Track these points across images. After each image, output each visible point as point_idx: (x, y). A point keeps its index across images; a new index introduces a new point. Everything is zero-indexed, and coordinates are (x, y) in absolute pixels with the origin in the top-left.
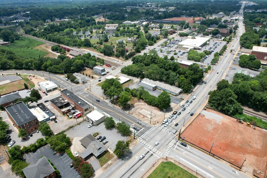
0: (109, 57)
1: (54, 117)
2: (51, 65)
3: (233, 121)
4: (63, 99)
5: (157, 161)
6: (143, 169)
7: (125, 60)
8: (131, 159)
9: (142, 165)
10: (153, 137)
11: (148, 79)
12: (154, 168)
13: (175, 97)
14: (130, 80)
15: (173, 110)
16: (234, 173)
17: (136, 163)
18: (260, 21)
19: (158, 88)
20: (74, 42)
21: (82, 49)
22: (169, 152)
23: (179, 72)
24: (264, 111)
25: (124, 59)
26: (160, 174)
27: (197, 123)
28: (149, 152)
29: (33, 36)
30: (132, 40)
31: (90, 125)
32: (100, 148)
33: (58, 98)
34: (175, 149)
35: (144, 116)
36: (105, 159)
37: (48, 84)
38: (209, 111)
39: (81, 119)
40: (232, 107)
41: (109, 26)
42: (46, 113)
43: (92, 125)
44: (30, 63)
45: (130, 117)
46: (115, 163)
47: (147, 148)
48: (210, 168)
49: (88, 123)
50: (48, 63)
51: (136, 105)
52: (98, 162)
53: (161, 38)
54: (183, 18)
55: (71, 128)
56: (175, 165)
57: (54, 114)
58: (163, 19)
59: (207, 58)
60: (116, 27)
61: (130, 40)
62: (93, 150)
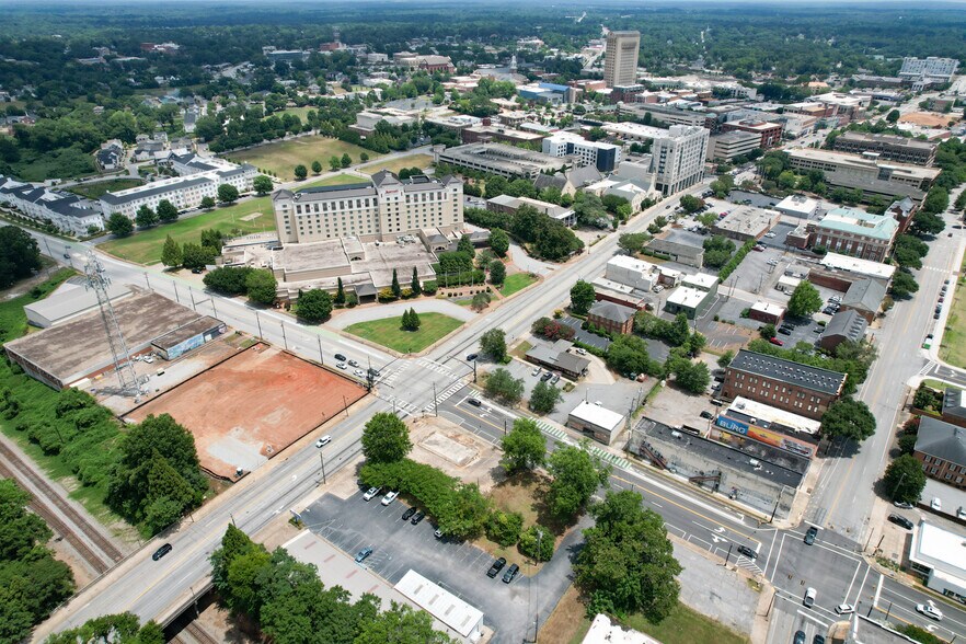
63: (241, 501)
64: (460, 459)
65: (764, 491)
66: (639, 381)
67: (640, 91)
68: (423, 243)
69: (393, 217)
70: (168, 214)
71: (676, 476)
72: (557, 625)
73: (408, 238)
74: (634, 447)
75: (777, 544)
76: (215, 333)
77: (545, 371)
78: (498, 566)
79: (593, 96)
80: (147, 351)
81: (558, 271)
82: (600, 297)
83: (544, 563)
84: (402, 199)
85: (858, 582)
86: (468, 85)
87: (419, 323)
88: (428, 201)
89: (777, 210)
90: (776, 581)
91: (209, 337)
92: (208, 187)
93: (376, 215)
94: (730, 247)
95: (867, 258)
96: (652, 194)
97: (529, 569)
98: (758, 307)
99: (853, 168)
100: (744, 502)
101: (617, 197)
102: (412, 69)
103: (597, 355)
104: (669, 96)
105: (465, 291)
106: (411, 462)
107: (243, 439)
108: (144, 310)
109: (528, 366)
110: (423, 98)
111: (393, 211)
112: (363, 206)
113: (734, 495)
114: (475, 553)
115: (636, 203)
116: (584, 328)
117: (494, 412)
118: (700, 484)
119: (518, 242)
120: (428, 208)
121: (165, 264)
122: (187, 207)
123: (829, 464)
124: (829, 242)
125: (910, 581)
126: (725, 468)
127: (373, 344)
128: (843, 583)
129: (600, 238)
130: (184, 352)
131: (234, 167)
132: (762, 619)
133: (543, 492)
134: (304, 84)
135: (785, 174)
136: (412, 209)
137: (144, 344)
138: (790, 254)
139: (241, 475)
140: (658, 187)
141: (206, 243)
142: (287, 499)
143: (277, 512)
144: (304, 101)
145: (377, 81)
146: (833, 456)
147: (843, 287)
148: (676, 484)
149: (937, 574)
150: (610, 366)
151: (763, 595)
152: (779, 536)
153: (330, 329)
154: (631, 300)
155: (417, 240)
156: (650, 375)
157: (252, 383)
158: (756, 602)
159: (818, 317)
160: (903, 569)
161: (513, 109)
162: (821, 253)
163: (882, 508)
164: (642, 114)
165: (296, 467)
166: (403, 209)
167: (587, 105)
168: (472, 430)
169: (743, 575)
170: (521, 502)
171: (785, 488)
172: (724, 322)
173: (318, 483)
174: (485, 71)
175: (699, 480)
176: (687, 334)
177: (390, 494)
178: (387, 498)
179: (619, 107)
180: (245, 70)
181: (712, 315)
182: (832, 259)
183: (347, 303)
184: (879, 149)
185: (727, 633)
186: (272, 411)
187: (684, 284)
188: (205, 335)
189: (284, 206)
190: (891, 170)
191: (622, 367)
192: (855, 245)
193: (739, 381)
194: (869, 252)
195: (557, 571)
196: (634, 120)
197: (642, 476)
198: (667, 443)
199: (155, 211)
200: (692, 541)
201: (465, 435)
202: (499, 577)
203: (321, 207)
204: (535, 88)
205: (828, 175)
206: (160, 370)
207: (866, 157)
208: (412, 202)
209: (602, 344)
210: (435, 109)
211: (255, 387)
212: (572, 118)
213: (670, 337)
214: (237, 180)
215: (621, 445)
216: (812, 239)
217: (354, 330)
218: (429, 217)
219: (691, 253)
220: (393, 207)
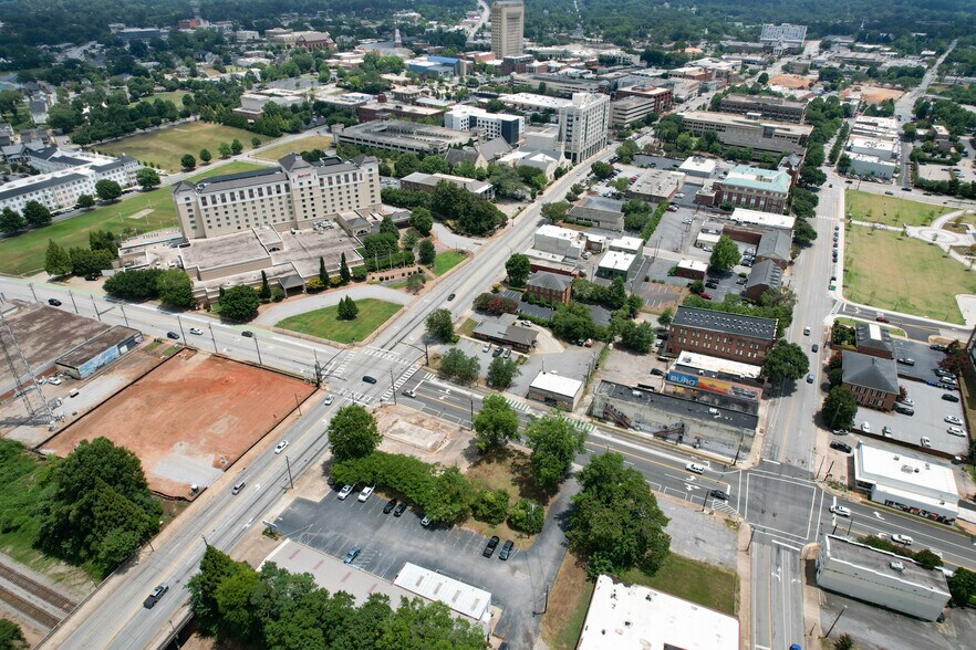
63: (204, 520)
64: (430, 445)
65: (726, 437)
66: (587, 346)
67: (530, 61)
68: (342, 227)
69: (308, 203)
70: (38, 217)
71: (641, 434)
72: (562, 593)
73: (326, 224)
74: (598, 411)
75: (744, 484)
76: (131, 343)
77: (495, 346)
78: (493, 544)
79: (483, 68)
80: (52, 371)
81: (486, 245)
82: (535, 269)
83: (536, 535)
84: (316, 183)
85: (817, 506)
86: (353, 61)
87: (357, 311)
88: (343, 183)
89: (681, 171)
90: (750, 518)
91: (124, 349)
92: (82, 184)
93: (290, 202)
94: (647, 210)
95: (769, 211)
96: (563, 163)
97: (523, 543)
98: (684, 264)
99: (741, 128)
100: (707, 449)
101: (532, 168)
102: (289, 47)
103: (542, 325)
104: (559, 65)
105: (396, 273)
106: (382, 454)
107: (189, 453)
108: (37, 326)
109: (477, 343)
110: (306, 77)
111: (307, 197)
112: (274, 192)
113: (697, 443)
114: (466, 536)
115: (550, 173)
116: (524, 300)
117: (452, 393)
118: (665, 438)
119: (440, 220)
120: (344, 190)
121: (50, 273)
122: (60, 207)
123: (773, 404)
124: (734, 198)
125: (858, 498)
126: (687, 420)
127: (311, 337)
128: (804, 509)
129: (521, 210)
130: (98, 368)
131: (110, 161)
132: (744, 554)
133: (519, 466)
134: (170, 66)
135: (683, 136)
136: (327, 193)
137: (46, 364)
138: (701, 212)
139: (197, 492)
140: (568, 155)
141: (97, 246)
142: (255, 510)
143: (247, 525)
144: (174, 84)
145: (253, 60)
146: (775, 396)
147: (754, 240)
148: (642, 441)
149: (879, 488)
150: (557, 335)
151: (741, 532)
152: (744, 477)
153: (260, 326)
154: (564, 268)
155: (335, 224)
156: (596, 339)
157: (186, 393)
158: (736, 540)
159: (738, 269)
160: (850, 488)
161: (405, 84)
162: (728, 209)
163: (823, 438)
164: (536, 84)
165: (257, 475)
166: (317, 194)
167: (480, 77)
168: (435, 414)
169: (720, 518)
170: (499, 479)
171: (745, 431)
172: (654, 282)
173: (285, 490)
174: (368, 46)
175: (663, 434)
176: (625, 296)
177: (366, 490)
178: (364, 494)
179: (512, 78)
180: (94, 51)
181: (642, 277)
182: (740, 214)
183: (273, 297)
184: (760, 110)
185: (717, 572)
186: (215, 420)
187: (612, 248)
188: (119, 346)
189: (187, 199)
190: (774, 128)
191: (569, 334)
192: (758, 199)
193: (683, 336)
194: (771, 205)
195: (550, 541)
196: (529, 90)
197: (609, 438)
198: (630, 403)
199: (22, 214)
200: (668, 492)
201: (429, 420)
202: (495, 556)
203: (228, 197)
204: (423, 62)
205: (721, 135)
206: (73, 391)
207: (750, 117)
208: (326, 186)
209: (546, 315)
210: (322, 88)
211: (189, 397)
212: (466, 92)
213: (610, 301)
214: (116, 174)
215: (584, 410)
216: (719, 196)
217: (286, 325)
218: (345, 201)
219: (612, 219)
220: (307, 192)
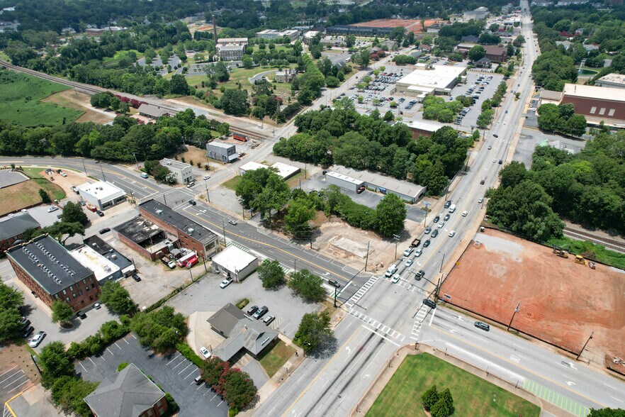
0: (238, 118)
1: (131, 268)
2: (100, 142)
3: (545, 253)
4: (146, 224)
5: (395, 354)
6: (367, 375)
7: (278, 123)
8: (336, 355)
9: (363, 364)
10: (378, 300)
11: (342, 168)
12: (392, 372)
13: (411, 205)
14: (299, 171)
15: (411, 235)
16: (566, 367)
17: (350, 363)
18: (568, 28)
19: (369, 187)
20: (145, 85)
21: (168, 100)
22: (418, 331)
23: (411, 147)
24: (604, 229)
25: (276, 122)
26: (407, 382)
27: (468, 261)
28: (373, 334)
29: (35, 69)
30: (286, 76)
31: (223, 283)
32: (261, 335)
33: (132, 223)
34: (430, 324)
35: (346, 252)
36: (275, 359)
37: (101, 189)
38: (491, 235)
39: (198, 270)
40: (543, 223)
41: (227, 43)
42: (109, 259)
43: (228, 282)
44: (44, 140)
45: (315, 257)
46: (300, 367)
47: (368, 326)
48: (515, 359)
49: (218, 276)
50: (93, 137)
51: (324, 230)
52: (261, 366)
53: (353, 70)
54: (397, 20)
55: (179, 291)
56: (437, 359)
57: (130, 262)
58: (352, 23)
59: (466, 113)
60: (244, 44)
61: (281, 77)
62: (246, 339)
168: (335, 262)
